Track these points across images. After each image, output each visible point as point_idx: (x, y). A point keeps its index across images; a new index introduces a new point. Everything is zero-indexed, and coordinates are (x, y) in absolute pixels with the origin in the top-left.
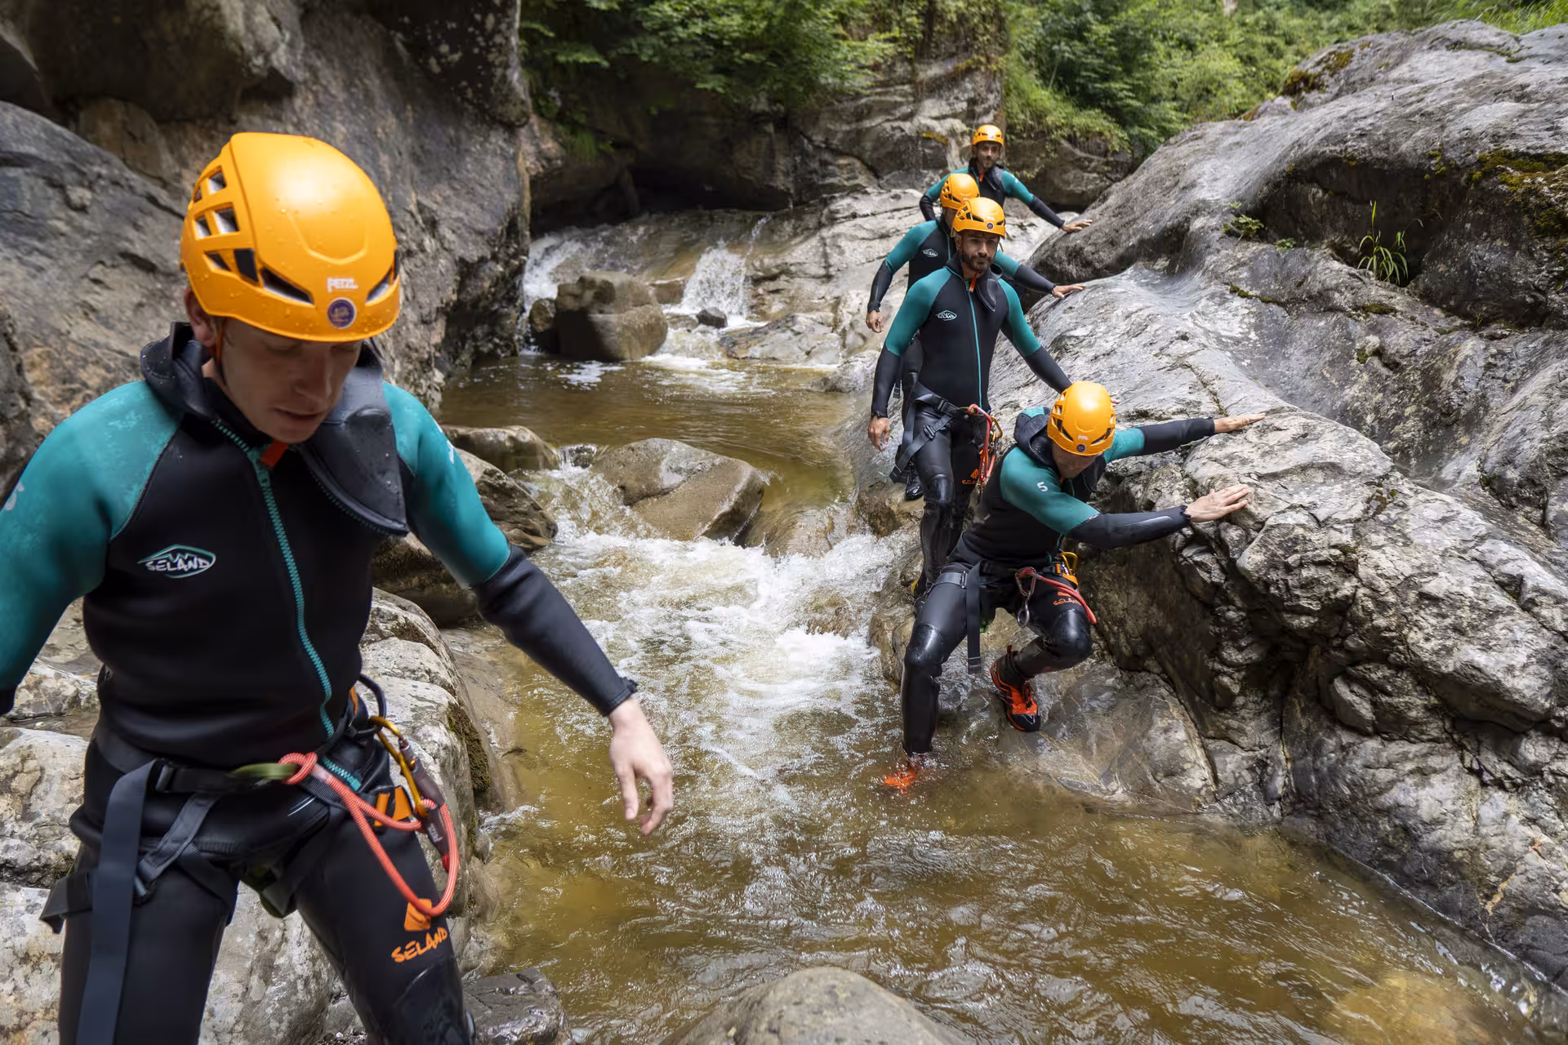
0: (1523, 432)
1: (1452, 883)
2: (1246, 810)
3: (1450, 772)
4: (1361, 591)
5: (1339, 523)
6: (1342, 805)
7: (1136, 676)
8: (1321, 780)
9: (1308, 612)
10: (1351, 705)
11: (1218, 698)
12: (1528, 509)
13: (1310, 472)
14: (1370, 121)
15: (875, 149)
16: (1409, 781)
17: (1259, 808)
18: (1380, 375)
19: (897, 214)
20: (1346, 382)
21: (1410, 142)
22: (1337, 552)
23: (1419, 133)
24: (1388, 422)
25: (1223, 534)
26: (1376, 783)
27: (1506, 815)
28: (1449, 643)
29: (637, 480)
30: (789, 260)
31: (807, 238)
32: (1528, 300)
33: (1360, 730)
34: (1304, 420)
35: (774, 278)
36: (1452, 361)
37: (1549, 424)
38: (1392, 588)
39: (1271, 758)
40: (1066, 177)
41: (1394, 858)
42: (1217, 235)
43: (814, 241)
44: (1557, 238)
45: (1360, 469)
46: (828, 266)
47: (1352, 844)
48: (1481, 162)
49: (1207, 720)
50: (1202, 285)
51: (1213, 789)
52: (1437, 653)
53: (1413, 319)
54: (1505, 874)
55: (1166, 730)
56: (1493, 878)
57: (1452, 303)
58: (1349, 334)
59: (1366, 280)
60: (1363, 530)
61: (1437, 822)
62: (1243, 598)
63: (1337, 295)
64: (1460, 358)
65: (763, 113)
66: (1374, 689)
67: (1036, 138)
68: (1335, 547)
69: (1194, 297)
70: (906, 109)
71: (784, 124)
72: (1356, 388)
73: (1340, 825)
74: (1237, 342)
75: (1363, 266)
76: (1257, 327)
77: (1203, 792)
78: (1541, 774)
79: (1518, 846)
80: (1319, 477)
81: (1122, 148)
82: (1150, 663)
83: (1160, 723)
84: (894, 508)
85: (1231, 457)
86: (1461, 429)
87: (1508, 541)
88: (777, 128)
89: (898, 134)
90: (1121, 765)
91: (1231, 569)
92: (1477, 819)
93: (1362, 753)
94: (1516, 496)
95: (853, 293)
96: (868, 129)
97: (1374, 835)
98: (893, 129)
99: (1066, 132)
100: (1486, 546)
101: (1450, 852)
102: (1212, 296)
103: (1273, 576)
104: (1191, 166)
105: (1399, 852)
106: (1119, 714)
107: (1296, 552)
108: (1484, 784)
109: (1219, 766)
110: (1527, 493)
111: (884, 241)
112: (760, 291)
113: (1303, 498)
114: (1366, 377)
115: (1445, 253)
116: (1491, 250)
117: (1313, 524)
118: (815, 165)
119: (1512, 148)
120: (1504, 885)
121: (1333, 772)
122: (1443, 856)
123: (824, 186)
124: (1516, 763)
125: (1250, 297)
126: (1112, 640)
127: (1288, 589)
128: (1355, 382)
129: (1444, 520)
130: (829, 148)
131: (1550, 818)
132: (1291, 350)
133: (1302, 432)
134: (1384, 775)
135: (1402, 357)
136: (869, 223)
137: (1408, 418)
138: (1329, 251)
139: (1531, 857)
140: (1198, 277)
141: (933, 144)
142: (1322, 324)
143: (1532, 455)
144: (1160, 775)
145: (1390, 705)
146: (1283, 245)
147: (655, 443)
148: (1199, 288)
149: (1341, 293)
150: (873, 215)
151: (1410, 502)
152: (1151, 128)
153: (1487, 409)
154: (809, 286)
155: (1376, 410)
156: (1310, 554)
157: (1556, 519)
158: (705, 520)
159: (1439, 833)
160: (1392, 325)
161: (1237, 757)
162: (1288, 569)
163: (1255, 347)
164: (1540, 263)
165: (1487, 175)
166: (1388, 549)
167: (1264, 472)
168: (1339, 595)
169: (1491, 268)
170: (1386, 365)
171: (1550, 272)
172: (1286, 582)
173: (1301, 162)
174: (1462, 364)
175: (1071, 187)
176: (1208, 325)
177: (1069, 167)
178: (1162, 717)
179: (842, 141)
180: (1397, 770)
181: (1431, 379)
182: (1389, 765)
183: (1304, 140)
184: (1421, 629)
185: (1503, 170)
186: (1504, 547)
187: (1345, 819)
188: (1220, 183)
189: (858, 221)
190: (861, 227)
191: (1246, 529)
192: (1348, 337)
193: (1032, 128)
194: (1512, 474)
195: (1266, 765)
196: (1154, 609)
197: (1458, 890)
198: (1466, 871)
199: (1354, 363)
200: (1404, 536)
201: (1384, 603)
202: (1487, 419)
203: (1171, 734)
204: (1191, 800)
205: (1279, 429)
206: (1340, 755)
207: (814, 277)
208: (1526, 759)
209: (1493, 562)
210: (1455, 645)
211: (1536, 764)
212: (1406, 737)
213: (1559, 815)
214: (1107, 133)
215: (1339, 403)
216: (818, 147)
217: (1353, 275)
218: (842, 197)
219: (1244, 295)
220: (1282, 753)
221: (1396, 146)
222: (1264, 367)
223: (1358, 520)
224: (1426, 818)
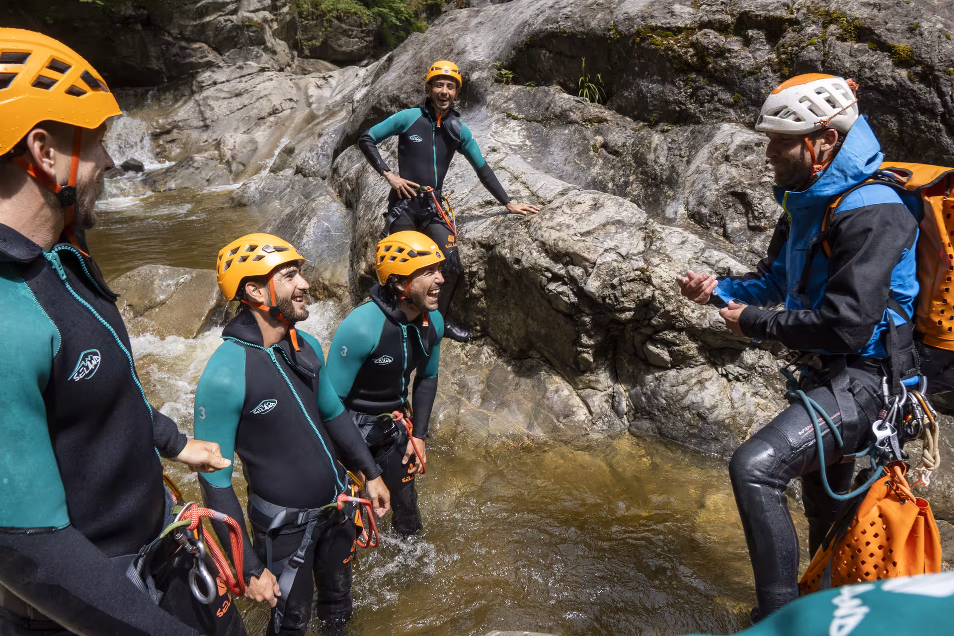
0: (704, 186)
1: (726, 436)
2: (611, 425)
3: (714, 379)
4: (657, 292)
5: (634, 255)
6: (662, 410)
7: (525, 361)
8: (648, 398)
9: (629, 310)
10: (658, 355)
11: (582, 366)
12: (716, 228)
13: (608, 227)
14: (569, 9)
15: (216, 36)
16: (696, 389)
17: (617, 421)
18: (609, 159)
19: (244, 79)
20: (590, 165)
21: (595, 21)
22: (639, 273)
23: (599, 16)
24: (621, 186)
25: (572, 273)
26: (679, 394)
27: (744, 394)
28: (704, 311)
29: (140, 299)
30: (176, 118)
31: (185, 102)
32: (677, 109)
33: (663, 366)
34: (591, 196)
35: (168, 132)
36: (649, 148)
37: (716, 180)
38: (670, 287)
39: (617, 393)
40: (339, 42)
41: (696, 431)
42: (489, 83)
43: (191, 104)
44: (686, 74)
45: (634, 220)
46: (204, 120)
47: (672, 429)
48: (638, 33)
49: (577, 380)
50: (489, 115)
51: (590, 418)
52: (699, 318)
53: (618, 124)
54: (749, 425)
55: (557, 391)
56: (745, 428)
57: (636, 113)
58: (585, 136)
59: (585, 103)
60: (647, 257)
61: (714, 407)
62: (590, 308)
63: (572, 114)
64: (653, 146)
65: (130, 17)
66: (668, 344)
67: (317, 19)
68: (637, 270)
69: (487, 122)
70: (231, 7)
71: (147, 23)
72: (597, 168)
73: (663, 420)
74: (521, 147)
75: (582, 95)
76: (529, 137)
77: (586, 422)
78: (755, 368)
79: (753, 409)
80: (613, 229)
81: (370, 21)
82: (533, 353)
83: (552, 388)
84: (327, 283)
85: (560, 224)
86: (666, 188)
87: (715, 249)
88: (143, 25)
89: (229, 24)
90: (536, 418)
91: (581, 293)
92: (731, 400)
93: (668, 379)
94: (709, 222)
95: (227, 135)
96: (208, 22)
97: (683, 421)
98: (226, 21)
99: (335, 13)
100: (706, 254)
101: (723, 421)
102: (498, 121)
103: (606, 292)
104: (457, 39)
105: (698, 427)
106: (523, 387)
107: (616, 276)
108: (729, 381)
109: (590, 404)
110: (714, 220)
111: (239, 98)
112: (161, 142)
113: (609, 244)
114: (601, 161)
115: (627, 85)
116: (653, 82)
117: (620, 259)
118: (175, 50)
119: (654, 24)
120: (750, 430)
121: (654, 394)
122: (720, 424)
123: (184, 64)
124: (743, 366)
125: (519, 119)
126: (504, 344)
127: (616, 298)
128: (595, 164)
129: (683, 243)
130: (184, 38)
131: (763, 390)
132: (553, 149)
133: (593, 203)
134: (682, 389)
135: (619, 147)
136: (226, 87)
137: (632, 183)
138: (559, 87)
139: (759, 413)
140: (484, 109)
141: (254, 29)
142: (567, 131)
143: (713, 199)
144: (561, 419)
145: (679, 351)
146: (529, 85)
147: (145, 269)
148: (487, 117)
149: (573, 112)
150: (228, 81)
151: (663, 235)
152: (385, 8)
153: (678, 175)
154: (195, 134)
155: (613, 180)
156: (624, 276)
157: (732, 231)
158: (199, 316)
159: (716, 413)
160: (608, 129)
161: (599, 396)
162: (613, 287)
163: (531, 149)
164: (679, 88)
165: (643, 40)
166: (662, 265)
167: (582, 231)
168: (645, 297)
169: (655, 92)
170: (610, 153)
171: (686, 93)
172: (614, 295)
173: (533, 36)
174: (656, 149)
175: (344, 48)
176: (502, 140)
177: (342, 36)
178: (551, 383)
179: (193, 32)
180: (688, 385)
181: (640, 160)
182: (684, 383)
183: (530, 21)
184: (689, 307)
185: (651, 37)
186: (716, 253)
187: (666, 417)
188: (480, 49)
189: (219, 86)
190: (221, 90)
191: (585, 268)
192: (585, 138)
193: (313, 13)
194: (704, 211)
195: (613, 397)
196: (530, 321)
197: (730, 439)
198: (732, 428)
199: (592, 153)
200: (667, 256)
201: (669, 296)
202: (680, 180)
203: (560, 392)
204: (581, 428)
205: (579, 203)
206: (656, 383)
207: (196, 128)
208: (747, 363)
209: (714, 262)
210: (707, 312)
211: (753, 364)
212: (689, 366)
213: (766, 387)
214: (359, 13)
215: (590, 178)
216: (175, 38)
217: (578, 101)
218: (203, 72)
219: (515, 118)
220: (621, 388)
221: (589, 24)
222: (541, 161)
223: (644, 252)
224: (708, 406)
